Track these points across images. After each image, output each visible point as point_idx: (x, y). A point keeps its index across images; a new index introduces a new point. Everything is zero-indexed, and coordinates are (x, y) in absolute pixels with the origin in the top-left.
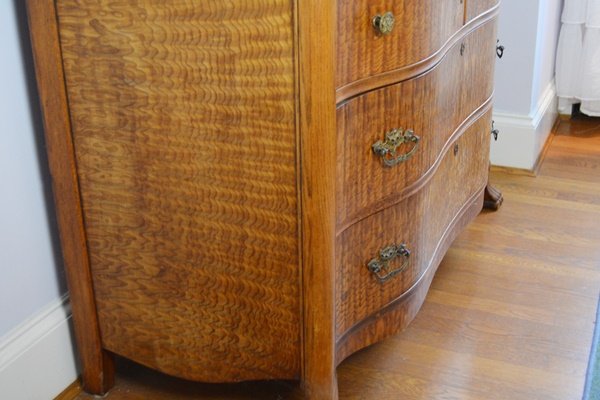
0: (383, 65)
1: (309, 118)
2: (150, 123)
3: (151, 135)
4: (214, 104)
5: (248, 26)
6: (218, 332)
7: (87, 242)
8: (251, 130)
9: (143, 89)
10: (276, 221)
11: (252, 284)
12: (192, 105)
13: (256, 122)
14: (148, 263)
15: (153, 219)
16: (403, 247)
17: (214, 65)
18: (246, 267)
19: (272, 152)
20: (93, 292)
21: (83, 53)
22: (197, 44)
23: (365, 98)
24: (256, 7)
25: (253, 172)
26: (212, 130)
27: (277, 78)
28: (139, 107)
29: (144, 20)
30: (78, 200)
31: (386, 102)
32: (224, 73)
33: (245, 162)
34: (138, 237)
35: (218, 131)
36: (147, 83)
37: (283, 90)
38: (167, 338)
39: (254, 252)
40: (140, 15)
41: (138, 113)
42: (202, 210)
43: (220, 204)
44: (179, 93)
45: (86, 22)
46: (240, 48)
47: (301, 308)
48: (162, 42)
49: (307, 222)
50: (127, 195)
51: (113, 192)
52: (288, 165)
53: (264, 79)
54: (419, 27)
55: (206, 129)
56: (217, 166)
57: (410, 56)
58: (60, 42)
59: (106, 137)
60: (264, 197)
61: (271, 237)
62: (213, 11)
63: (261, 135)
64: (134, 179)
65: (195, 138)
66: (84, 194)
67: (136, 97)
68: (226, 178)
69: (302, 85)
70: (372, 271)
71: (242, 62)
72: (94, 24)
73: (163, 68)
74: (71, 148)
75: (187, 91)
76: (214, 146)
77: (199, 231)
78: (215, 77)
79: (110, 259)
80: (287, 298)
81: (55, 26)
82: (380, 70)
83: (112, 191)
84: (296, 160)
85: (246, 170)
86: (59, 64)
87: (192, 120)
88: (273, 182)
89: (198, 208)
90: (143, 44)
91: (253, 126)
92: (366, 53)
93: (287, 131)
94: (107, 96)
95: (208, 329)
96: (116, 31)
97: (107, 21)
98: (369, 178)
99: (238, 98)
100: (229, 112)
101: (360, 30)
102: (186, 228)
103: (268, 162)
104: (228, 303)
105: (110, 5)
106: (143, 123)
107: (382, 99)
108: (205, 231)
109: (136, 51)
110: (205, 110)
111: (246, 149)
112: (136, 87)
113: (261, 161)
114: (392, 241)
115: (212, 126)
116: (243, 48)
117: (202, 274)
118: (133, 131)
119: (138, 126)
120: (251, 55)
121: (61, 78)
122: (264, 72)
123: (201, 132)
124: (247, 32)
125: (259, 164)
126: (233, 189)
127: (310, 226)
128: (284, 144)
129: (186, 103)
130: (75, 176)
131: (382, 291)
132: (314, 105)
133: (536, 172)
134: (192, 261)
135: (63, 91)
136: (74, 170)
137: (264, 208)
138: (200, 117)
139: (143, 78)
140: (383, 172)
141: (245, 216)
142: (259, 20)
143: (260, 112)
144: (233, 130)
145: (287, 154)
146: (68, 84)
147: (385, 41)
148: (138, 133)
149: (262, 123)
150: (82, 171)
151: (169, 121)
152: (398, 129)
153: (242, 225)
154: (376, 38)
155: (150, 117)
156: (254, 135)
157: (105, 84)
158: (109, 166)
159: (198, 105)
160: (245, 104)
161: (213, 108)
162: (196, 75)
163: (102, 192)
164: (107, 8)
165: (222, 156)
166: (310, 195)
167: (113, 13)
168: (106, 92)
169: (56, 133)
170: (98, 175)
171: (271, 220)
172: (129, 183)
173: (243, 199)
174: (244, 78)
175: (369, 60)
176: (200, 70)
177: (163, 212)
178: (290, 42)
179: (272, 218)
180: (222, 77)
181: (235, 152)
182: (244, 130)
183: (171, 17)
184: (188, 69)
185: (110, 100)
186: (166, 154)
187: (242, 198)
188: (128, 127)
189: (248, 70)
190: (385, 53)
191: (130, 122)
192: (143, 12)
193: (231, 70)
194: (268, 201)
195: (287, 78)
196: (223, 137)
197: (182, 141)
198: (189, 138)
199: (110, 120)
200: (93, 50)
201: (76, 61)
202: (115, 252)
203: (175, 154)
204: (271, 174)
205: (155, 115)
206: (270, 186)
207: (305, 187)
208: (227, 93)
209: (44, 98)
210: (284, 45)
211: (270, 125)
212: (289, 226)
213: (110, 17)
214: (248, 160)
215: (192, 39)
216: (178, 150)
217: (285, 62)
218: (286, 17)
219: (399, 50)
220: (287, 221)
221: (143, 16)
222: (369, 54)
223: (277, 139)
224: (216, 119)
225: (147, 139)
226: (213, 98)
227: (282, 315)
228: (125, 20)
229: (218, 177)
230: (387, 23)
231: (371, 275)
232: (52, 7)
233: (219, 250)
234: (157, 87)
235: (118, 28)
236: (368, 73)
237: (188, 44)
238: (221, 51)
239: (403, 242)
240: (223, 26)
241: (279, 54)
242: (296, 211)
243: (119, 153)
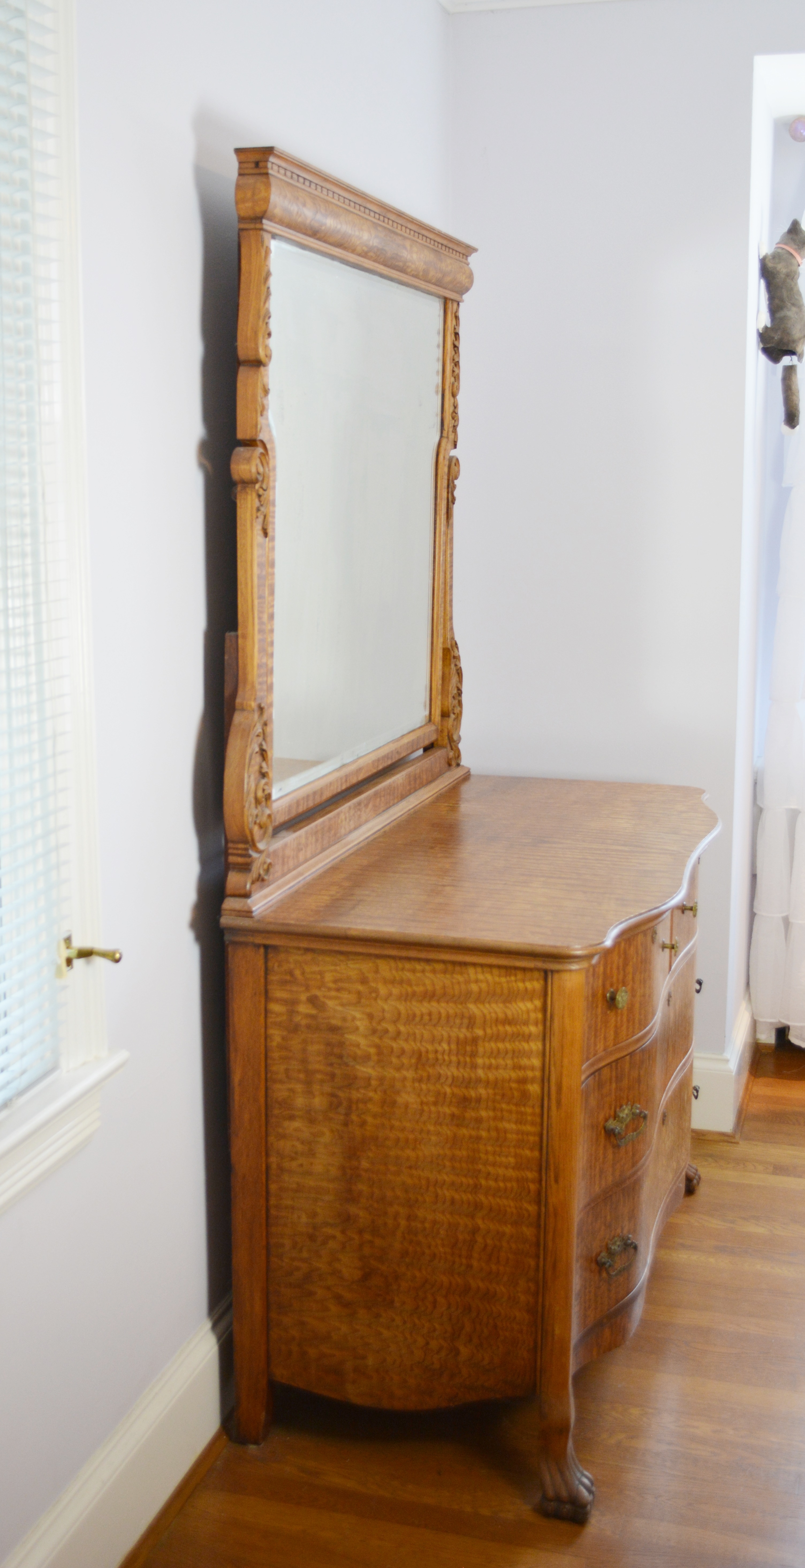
0: (614, 1039)
1: (559, 1103)
2: (370, 1106)
3: (370, 1120)
4: (450, 1086)
5: (496, 1009)
6: (434, 1344)
7: (268, 1243)
8: (491, 1114)
9: (366, 1070)
10: (514, 1211)
11: (481, 1284)
12: (424, 1087)
13: (498, 1106)
14: (349, 1267)
15: (361, 1213)
16: (629, 1239)
17: (453, 1047)
18: (475, 1263)
19: (514, 1136)
20: (267, 1307)
21: (295, 1029)
22: (435, 1026)
23: (600, 1075)
24: (506, 991)
25: (491, 1158)
26: (445, 1114)
27: (525, 1062)
28: (358, 1089)
29: (375, 999)
30: (264, 1193)
31: (617, 1077)
32: (464, 1055)
33: (482, 1147)
34: (338, 1235)
35: (453, 1116)
36: (371, 1063)
37: (530, 1074)
38: (364, 1358)
39: (486, 1246)
40: (370, 993)
41: (355, 1095)
42: (425, 1201)
43: (448, 1194)
44: (410, 1074)
45: (303, 997)
46: (484, 1030)
47: (540, 1309)
48: (395, 1022)
49: (551, 1209)
50: (331, 1186)
51: (312, 1183)
52: (532, 1150)
53: (509, 1062)
54: (644, 996)
55: (439, 1112)
56: (448, 1152)
57: (637, 1026)
58: (266, 1017)
59: (312, 1121)
60: (502, 1185)
61: (508, 1229)
62: (457, 992)
63: (502, 1119)
64: (343, 1168)
65: (424, 1123)
66: (273, 1187)
67: (356, 1078)
68: (457, 1165)
69: (553, 1069)
70: (601, 1266)
71: (487, 1044)
72: (313, 1001)
73: (392, 1048)
74: (264, 1133)
75: (420, 1072)
76: (447, 1131)
77: (419, 1225)
78: (454, 1059)
79: (296, 1263)
80: (523, 1298)
81: (263, 1000)
82: (612, 1045)
83: (310, 1182)
84: (541, 1145)
85: (483, 1156)
86: (262, 1040)
87: (422, 1103)
88: (513, 1168)
89: (420, 1198)
90: (371, 1023)
91: (494, 1109)
92: (601, 1028)
93: (533, 1114)
94: (319, 1076)
95: (421, 1341)
96: (339, 1008)
97: (330, 998)
98: (601, 1160)
99: (479, 1080)
100: (467, 1094)
101: (597, 1007)
102: (403, 1223)
103: (509, 1147)
104: (449, 1307)
105: (335, 981)
106: (361, 1106)
107: (614, 1074)
108: (427, 1225)
109: (362, 1029)
110: (438, 1093)
111: (484, 1134)
112: (358, 1067)
113: (501, 1146)
114: (619, 1231)
115: (447, 1110)
116: (489, 1031)
117: (418, 1274)
118: (347, 1114)
119: (354, 1107)
120: (497, 1038)
121: (263, 1056)
122: (510, 1055)
123: (433, 1116)
124: (493, 1015)
125: (498, 1149)
126: (465, 1176)
127: (556, 1215)
128: (529, 1128)
129: (417, 1085)
130: (264, 1165)
131: (609, 1290)
132: (564, 1088)
133: (737, 1137)
134: (407, 1260)
135: (263, 1069)
136: (264, 1159)
137: (500, 1197)
138: (431, 1099)
139: (367, 1058)
140: (613, 1152)
141: (478, 1206)
142: (508, 1005)
143: (503, 1095)
144: (470, 1114)
145: (532, 1138)
146: (269, 1061)
147: (616, 1013)
148: (354, 1117)
149: (504, 1106)
150: (273, 1160)
151: (394, 1103)
152: (627, 1105)
153: (473, 1217)
154: (608, 1012)
155: (371, 1099)
156: (495, 1118)
157: (317, 1064)
158: (312, 1153)
159: (432, 1087)
160: (486, 1087)
161: (448, 1090)
162: (431, 1056)
163: (298, 1184)
164: (331, 985)
165: (455, 1141)
166: (556, 1181)
167: (338, 990)
168: (318, 1071)
169: (246, 1116)
170: (294, 1165)
171: (508, 1209)
172: (334, 1172)
173: (476, 1188)
174: (487, 1061)
175: (603, 1036)
176: (436, 1052)
177: (375, 1205)
178: (541, 1027)
179: (510, 1207)
180: (462, 1059)
181: (471, 1137)
182: (483, 1114)
183: (406, 997)
184: (423, 1049)
185: (322, 1081)
186: (387, 1138)
187: (476, 1186)
188: (342, 1110)
189: (492, 1052)
190: (616, 1026)
191: (345, 1104)
192: (376, 991)
193: (472, 1051)
194: (506, 1189)
195: (536, 1062)
196: (457, 1120)
197: (408, 1125)
198: (417, 1122)
199: (319, 1102)
200: (308, 1027)
201: (283, 1038)
202: (305, 1255)
203: (398, 1140)
204: (512, 1160)
205: (377, 1097)
206: (511, 1173)
207: (552, 1175)
208: (466, 1075)
209: (237, 1077)
210: (533, 1029)
211: (514, 1108)
212: (529, 1215)
213: (333, 993)
214: (485, 1145)
215: (430, 1020)
216: (401, 1135)
217: (535, 1046)
218: (538, 1003)
219: (628, 1021)
220: (527, 1210)
221: (374, 995)
222: (603, 1030)
223: (521, 1123)
224: (451, 1102)
225: (363, 1124)
226: (450, 1081)
227: (515, 1318)
228: (353, 998)
229: (448, 1164)
230: (622, 998)
231: (600, 1272)
232: (262, 980)
233: (443, 1246)
234: (383, 1067)
235: (343, 1005)
236: (602, 1048)
237: (424, 1025)
238: (463, 1033)
239: (629, 1232)
240: (468, 1008)
241: (528, 1038)
242: (540, 1199)
243: (327, 1137)
